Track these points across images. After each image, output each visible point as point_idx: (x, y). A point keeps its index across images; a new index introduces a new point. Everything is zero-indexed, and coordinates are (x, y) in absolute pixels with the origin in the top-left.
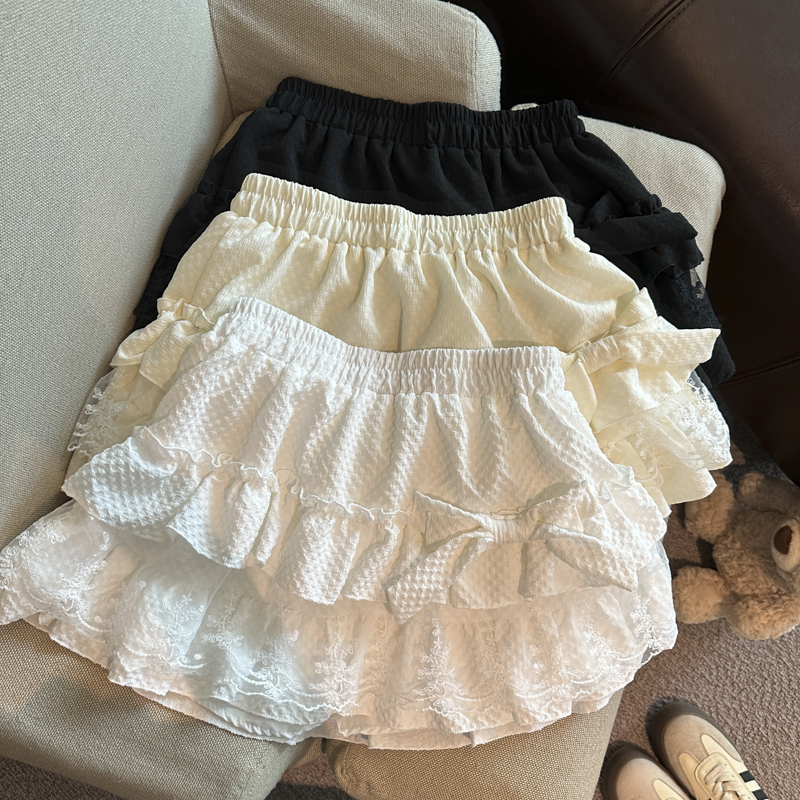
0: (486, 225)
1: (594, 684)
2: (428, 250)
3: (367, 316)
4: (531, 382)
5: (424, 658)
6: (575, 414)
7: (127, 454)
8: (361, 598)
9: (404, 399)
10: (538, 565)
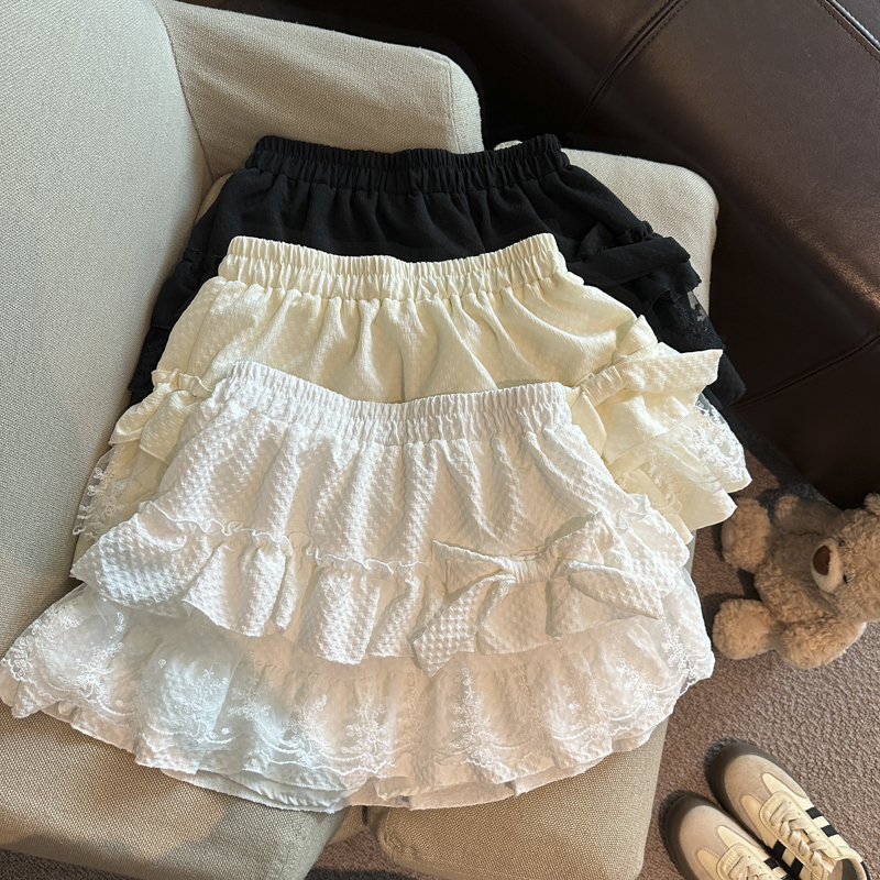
0: (479, 267)
1: (632, 720)
2: (423, 297)
3: (367, 368)
4: (537, 419)
5: (458, 710)
6: (584, 447)
7: (134, 531)
8: (387, 654)
9: (412, 449)
10: (562, 603)
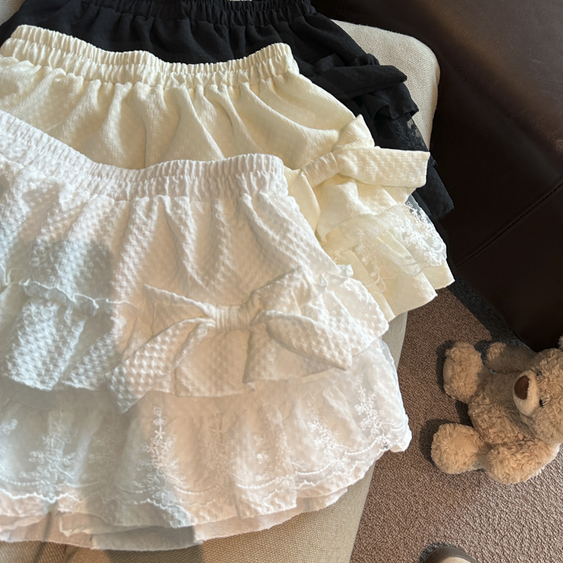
0: (225, 69)
2: (172, 86)
3: (111, 135)
4: (254, 183)
6: (295, 213)
9: (137, 201)
10: (259, 350)
